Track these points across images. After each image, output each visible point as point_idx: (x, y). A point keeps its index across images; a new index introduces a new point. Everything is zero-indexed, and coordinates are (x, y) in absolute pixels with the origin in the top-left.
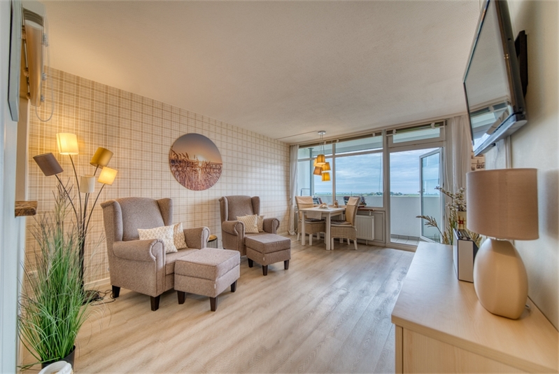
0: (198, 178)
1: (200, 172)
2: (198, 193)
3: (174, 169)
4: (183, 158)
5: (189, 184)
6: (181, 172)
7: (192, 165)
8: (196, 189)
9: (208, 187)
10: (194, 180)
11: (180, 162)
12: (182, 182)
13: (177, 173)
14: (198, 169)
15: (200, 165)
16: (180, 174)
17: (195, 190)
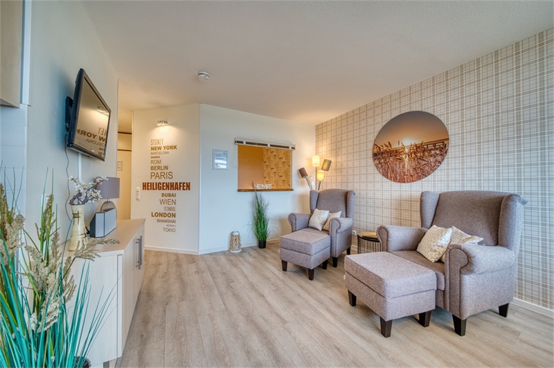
0: (404, 167)
1: (406, 160)
2: (405, 186)
3: (377, 162)
4: (385, 148)
5: (393, 175)
6: (383, 164)
7: (396, 153)
8: (402, 181)
9: (419, 178)
10: (398, 171)
11: (382, 153)
12: (385, 175)
13: (380, 166)
14: (404, 156)
15: (407, 150)
16: (382, 166)
17: (399, 182)
